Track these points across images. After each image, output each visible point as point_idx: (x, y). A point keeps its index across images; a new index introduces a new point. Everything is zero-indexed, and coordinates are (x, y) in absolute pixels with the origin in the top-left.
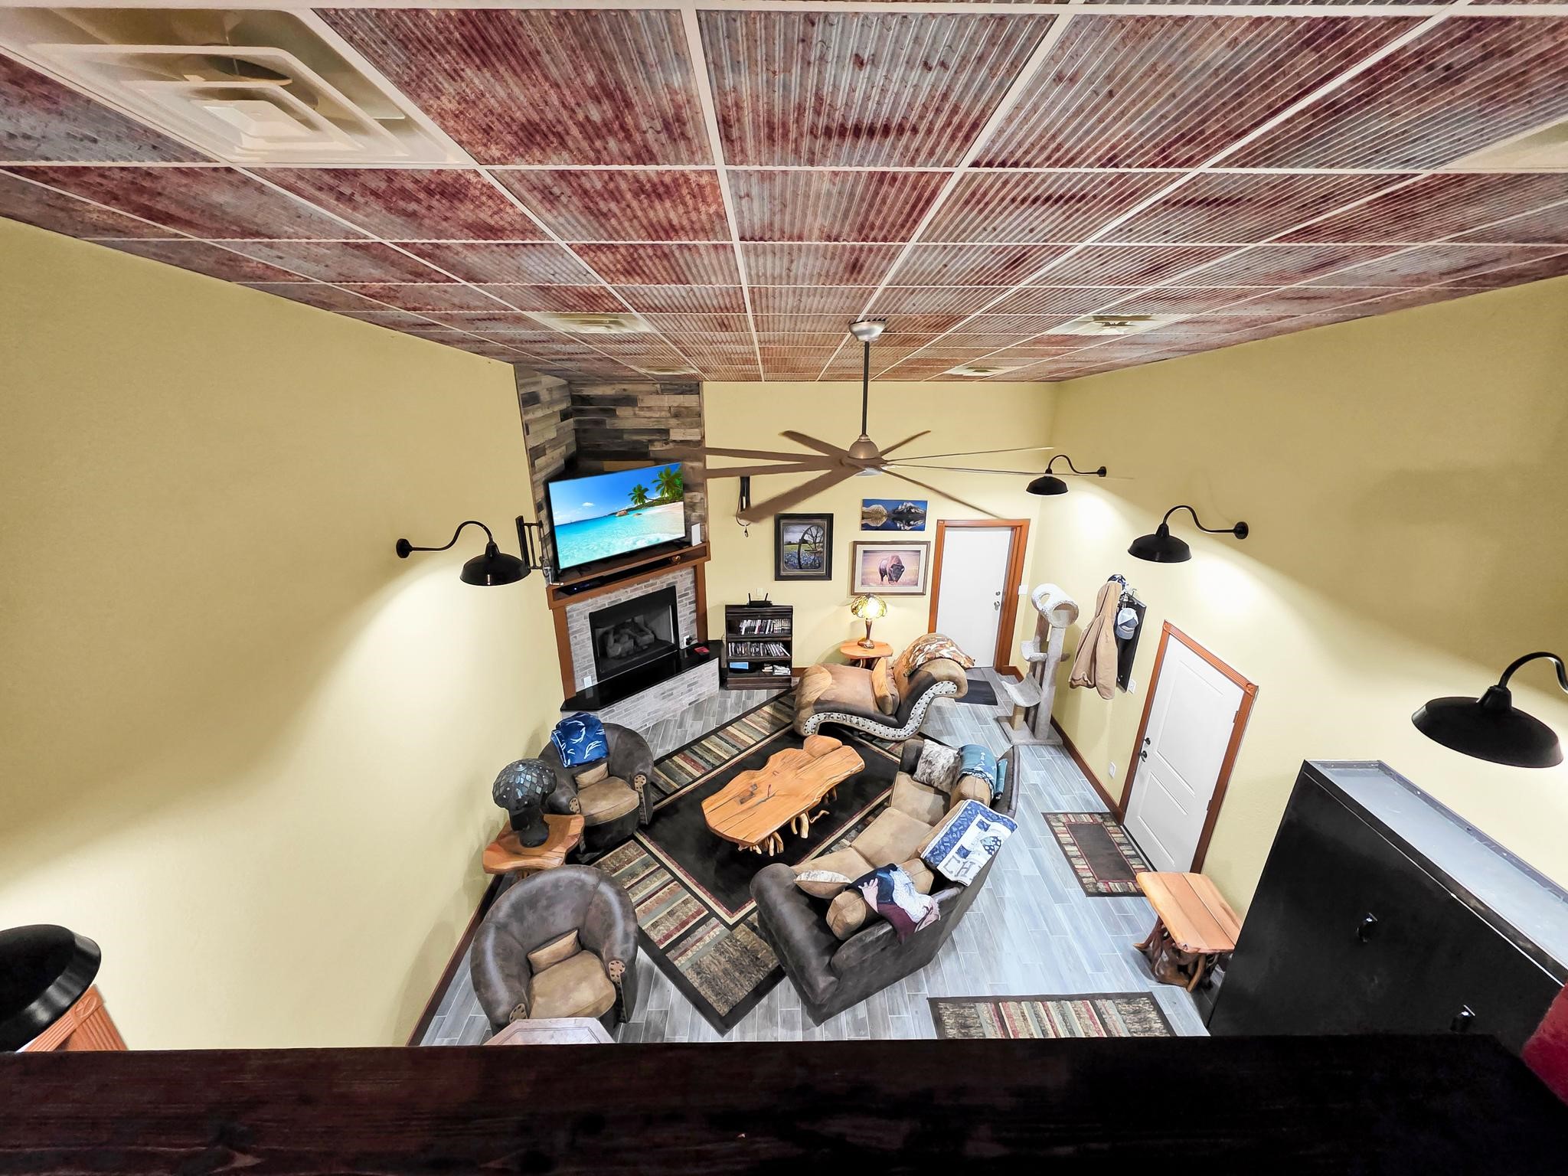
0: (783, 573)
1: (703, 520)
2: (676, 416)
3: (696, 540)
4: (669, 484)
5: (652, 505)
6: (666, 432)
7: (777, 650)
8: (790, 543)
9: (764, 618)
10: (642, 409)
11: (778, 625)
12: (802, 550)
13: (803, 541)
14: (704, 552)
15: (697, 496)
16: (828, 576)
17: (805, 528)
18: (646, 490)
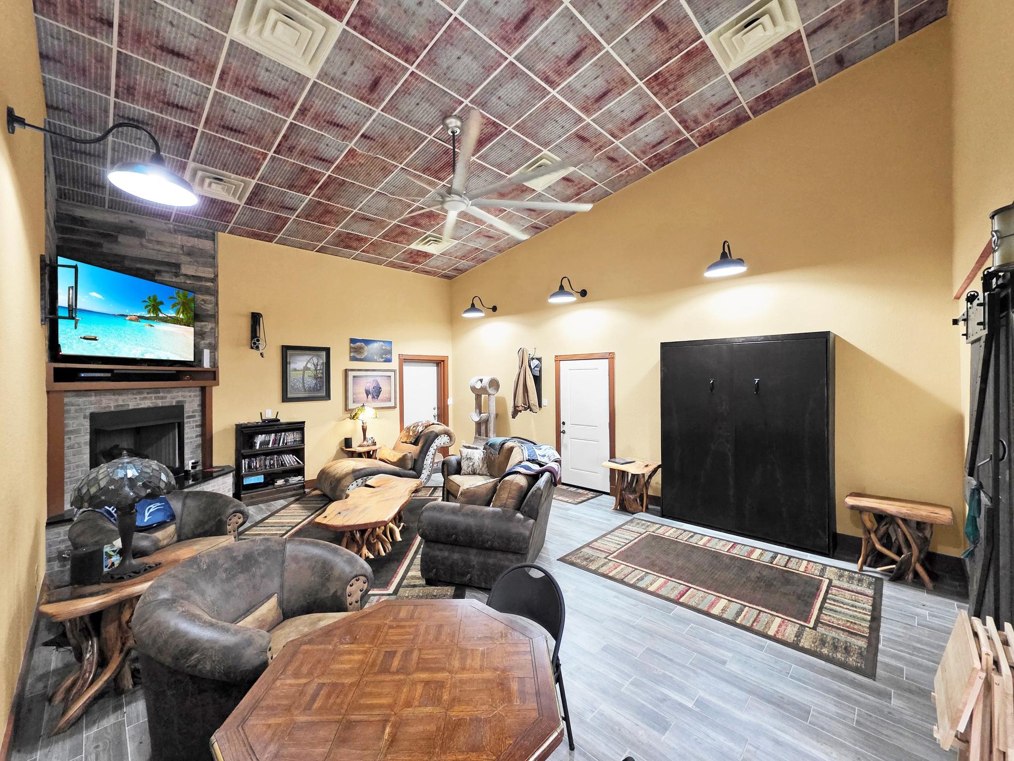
0: (289, 395)
1: (214, 348)
2: (189, 254)
3: (207, 364)
4: (185, 306)
5: (165, 320)
6: (177, 266)
7: (290, 460)
8: (295, 370)
9: (276, 432)
10: (150, 241)
11: (290, 438)
12: (306, 376)
13: (306, 368)
14: (213, 375)
15: (208, 326)
16: (328, 397)
17: (308, 358)
18: (162, 303)
